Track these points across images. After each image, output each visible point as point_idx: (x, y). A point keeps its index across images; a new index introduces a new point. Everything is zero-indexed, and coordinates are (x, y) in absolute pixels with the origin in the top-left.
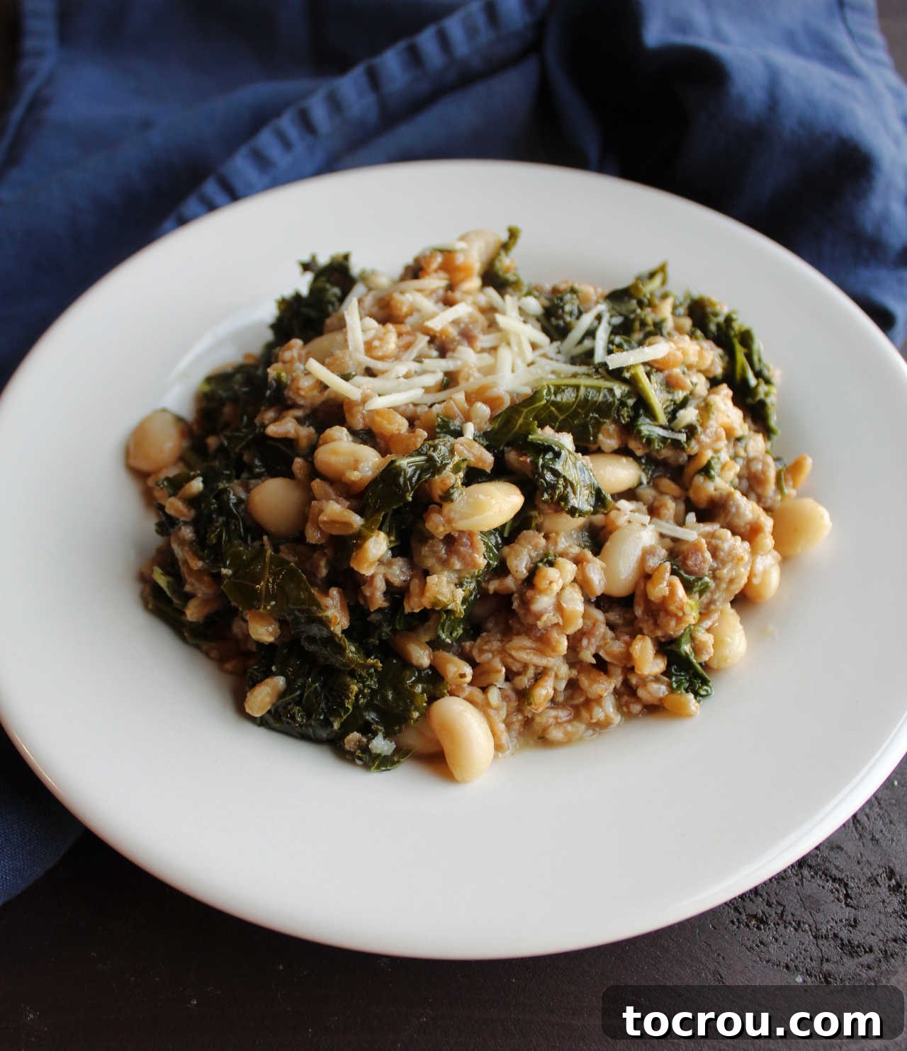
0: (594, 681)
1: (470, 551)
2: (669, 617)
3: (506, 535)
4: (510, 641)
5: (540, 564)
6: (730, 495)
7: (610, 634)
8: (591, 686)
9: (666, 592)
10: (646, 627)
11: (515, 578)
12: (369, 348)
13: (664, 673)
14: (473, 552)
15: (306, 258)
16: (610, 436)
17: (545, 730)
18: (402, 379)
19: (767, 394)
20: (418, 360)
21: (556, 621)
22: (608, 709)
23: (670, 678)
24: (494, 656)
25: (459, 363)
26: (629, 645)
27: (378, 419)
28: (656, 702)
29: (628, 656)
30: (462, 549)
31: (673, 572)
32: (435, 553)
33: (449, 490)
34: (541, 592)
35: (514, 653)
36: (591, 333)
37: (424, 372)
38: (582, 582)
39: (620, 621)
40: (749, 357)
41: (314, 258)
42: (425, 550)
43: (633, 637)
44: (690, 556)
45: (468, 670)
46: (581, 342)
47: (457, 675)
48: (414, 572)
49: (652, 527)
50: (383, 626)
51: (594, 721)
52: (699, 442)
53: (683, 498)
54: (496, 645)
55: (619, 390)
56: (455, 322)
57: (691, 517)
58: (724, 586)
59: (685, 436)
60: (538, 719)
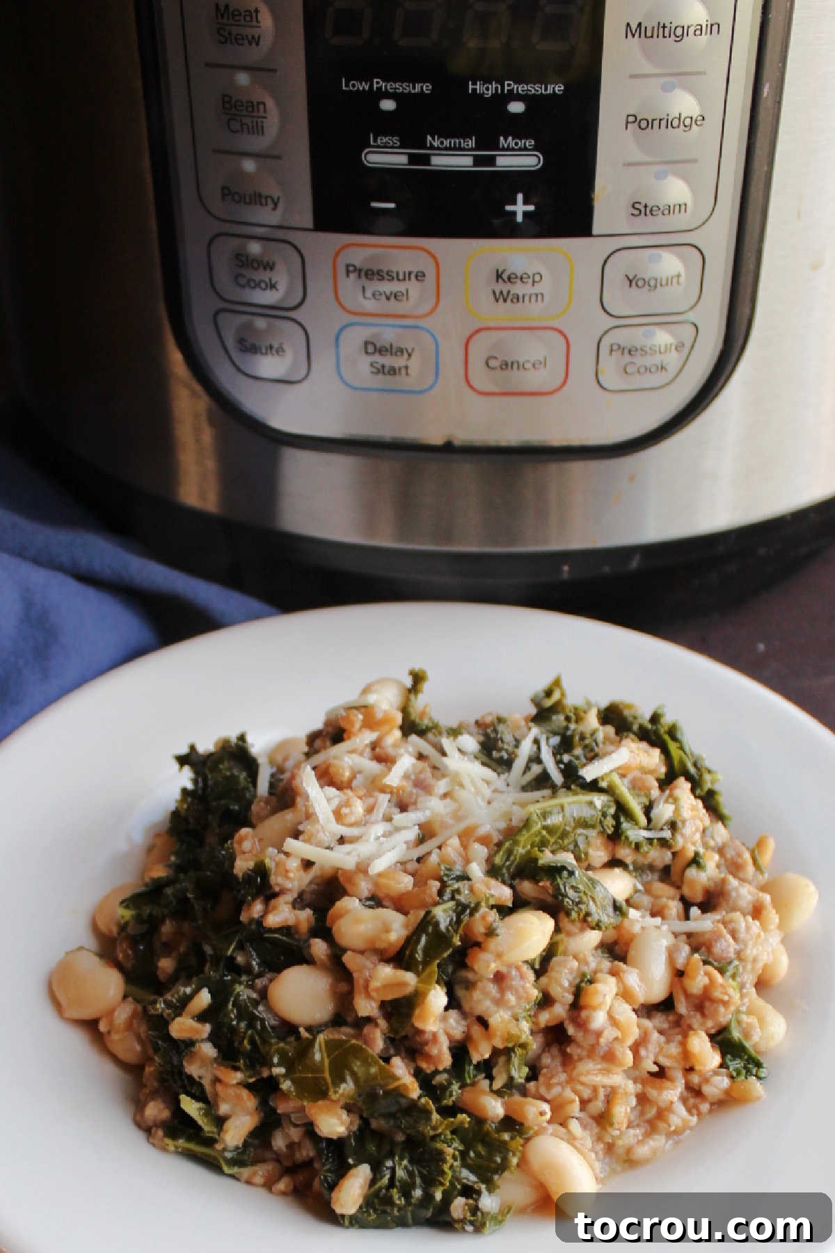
0: (660, 1089)
1: (522, 983)
2: (715, 1005)
3: (537, 966)
4: (575, 1068)
5: (583, 985)
6: (724, 881)
7: (662, 1039)
8: (660, 1094)
9: (706, 980)
10: (695, 1024)
11: (563, 1004)
12: (338, 815)
13: (721, 1066)
14: (525, 983)
15: (184, 750)
16: (598, 849)
17: (629, 1151)
18: (382, 839)
19: (713, 782)
20: (388, 819)
21: (615, 1035)
22: (679, 1115)
23: (727, 1068)
24: (563, 1088)
25: (428, 813)
26: (683, 1044)
27: (383, 881)
28: (722, 1096)
29: (686, 1054)
30: (514, 983)
31: (705, 962)
32: (486, 994)
33: (492, 925)
34: (594, 1008)
35: (583, 1079)
36: (536, 759)
37: (398, 829)
38: (625, 994)
39: (666, 1026)
40: (681, 748)
41: (193, 748)
42: (477, 995)
43: (685, 1036)
44: (713, 943)
45: (546, 1107)
46: (527, 768)
47: (537, 1113)
48: (468, 1020)
49: (665, 928)
50: (453, 1084)
51: (673, 1128)
52: (683, 835)
53: (678, 897)
54: (563, 1077)
55: (599, 800)
56: (406, 777)
57: (695, 911)
58: (749, 967)
59: (669, 832)
60: (620, 1143)
